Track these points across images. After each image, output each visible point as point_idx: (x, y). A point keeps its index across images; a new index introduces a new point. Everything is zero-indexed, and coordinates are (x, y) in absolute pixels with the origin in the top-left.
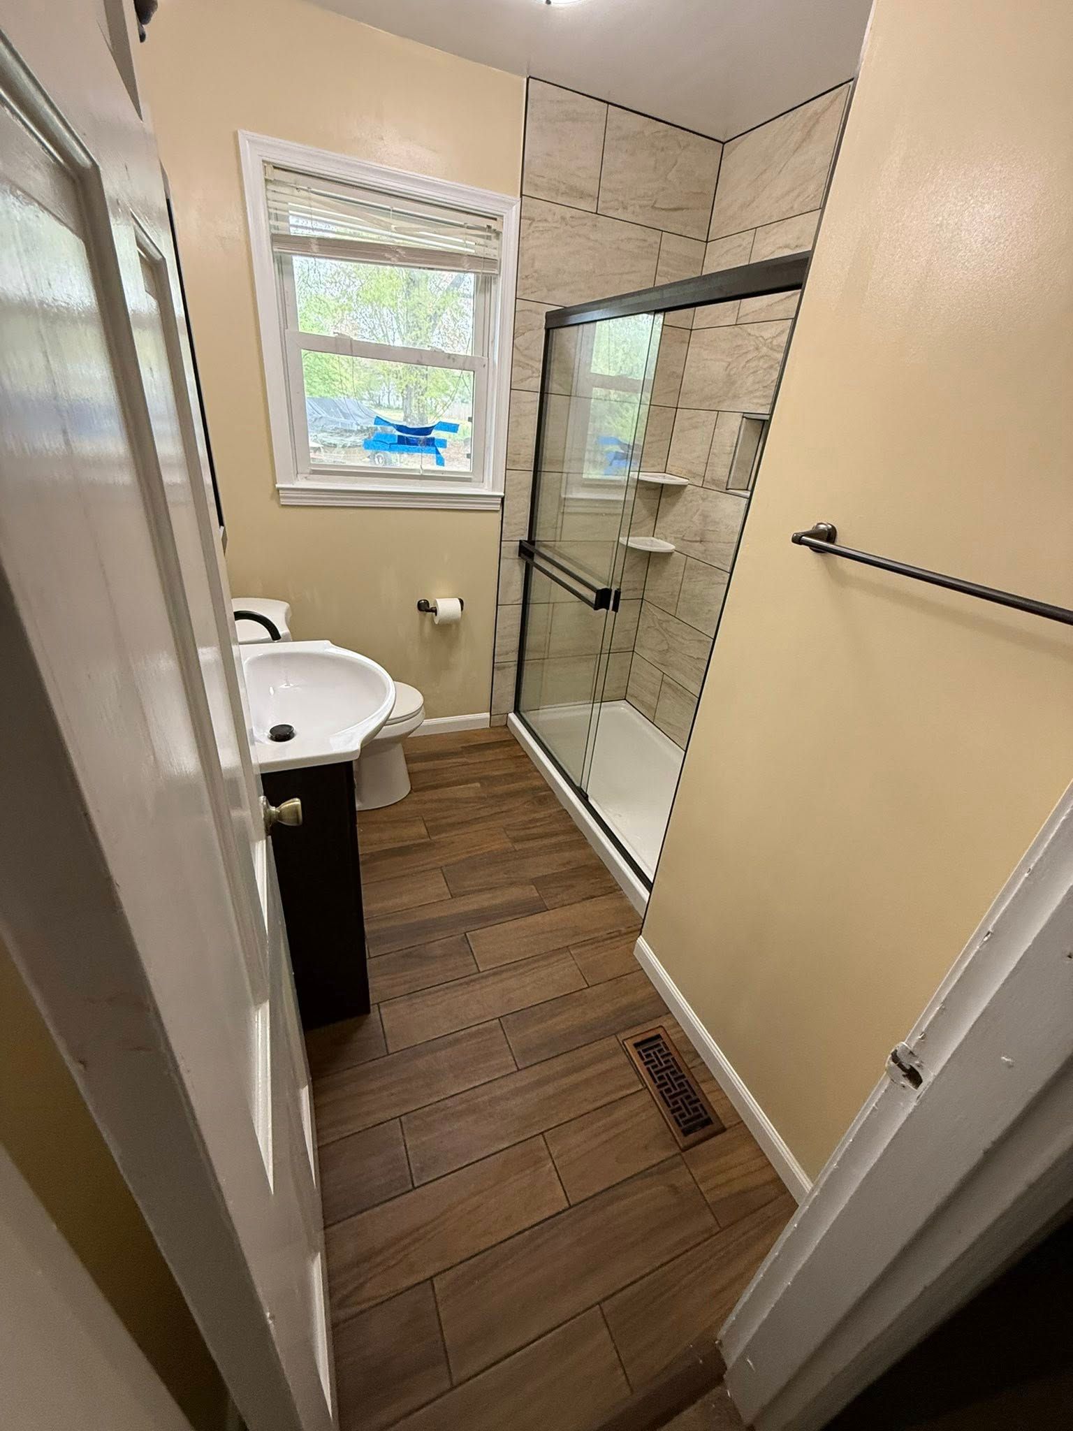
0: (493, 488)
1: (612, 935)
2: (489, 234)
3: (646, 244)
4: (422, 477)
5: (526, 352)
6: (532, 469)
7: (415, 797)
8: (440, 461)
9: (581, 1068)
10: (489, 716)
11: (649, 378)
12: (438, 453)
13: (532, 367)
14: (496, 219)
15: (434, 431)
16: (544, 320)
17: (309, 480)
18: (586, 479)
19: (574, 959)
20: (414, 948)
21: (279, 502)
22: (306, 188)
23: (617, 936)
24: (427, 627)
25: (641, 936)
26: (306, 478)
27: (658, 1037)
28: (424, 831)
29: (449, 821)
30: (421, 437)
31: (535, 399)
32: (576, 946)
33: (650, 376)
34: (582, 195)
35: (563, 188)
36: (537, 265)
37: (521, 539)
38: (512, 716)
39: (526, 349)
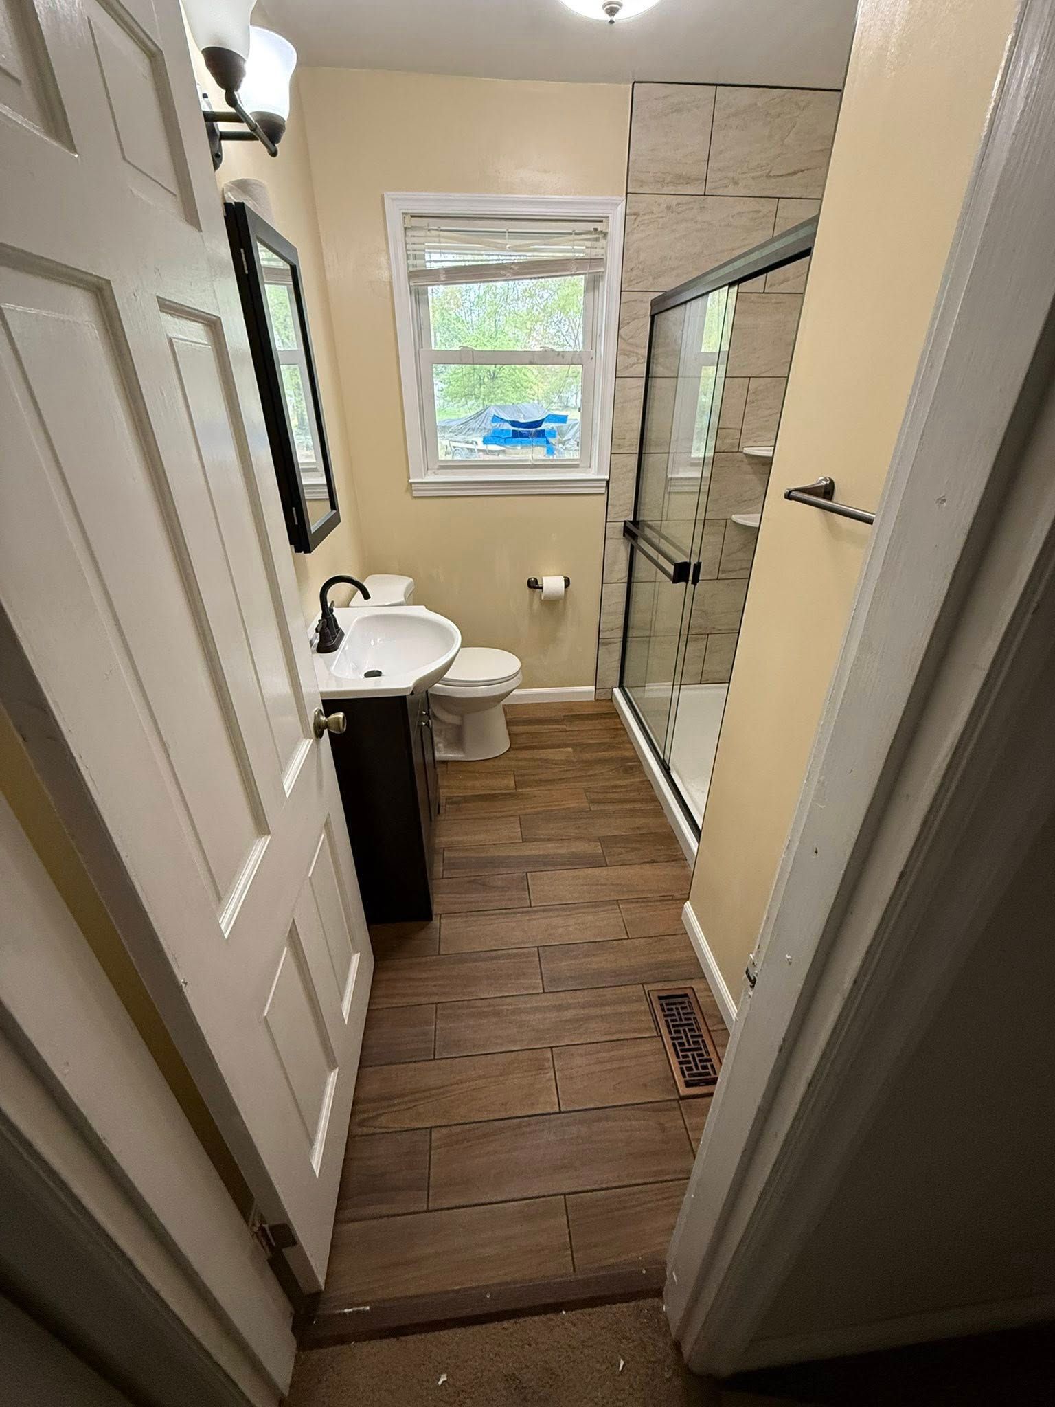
0: (599, 472)
1: (666, 898)
2: (596, 236)
3: (761, 214)
4: (534, 466)
5: (631, 341)
6: (638, 452)
7: (512, 755)
8: (550, 451)
9: (603, 1005)
10: (594, 690)
11: (724, 350)
12: (548, 442)
13: (637, 354)
14: (602, 221)
15: (544, 423)
16: (650, 308)
17: (437, 474)
18: (695, 458)
19: (620, 912)
20: (479, 878)
21: (412, 494)
22: (436, 228)
23: (669, 900)
24: (536, 605)
25: (688, 902)
26: (434, 473)
27: (686, 995)
28: (512, 783)
29: (537, 777)
30: (531, 430)
31: (640, 384)
32: (628, 901)
33: (725, 348)
34: (689, 180)
35: (668, 178)
36: (642, 256)
37: (626, 519)
38: (617, 691)
39: (631, 337)
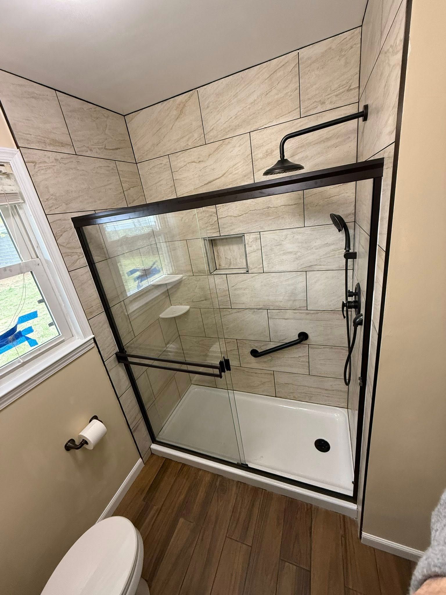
0: (85, 336)
4: (24, 364)
5: (68, 246)
8: (33, 343)
10: (141, 460)
12: (28, 339)
15: (18, 327)
16: (72, 223)
30: (10, 336)
31: (87, 270)
34: (63, 145)
35: (48, 141)
37: (115, 352)
38: (154, 446)
39: (68, 244)
